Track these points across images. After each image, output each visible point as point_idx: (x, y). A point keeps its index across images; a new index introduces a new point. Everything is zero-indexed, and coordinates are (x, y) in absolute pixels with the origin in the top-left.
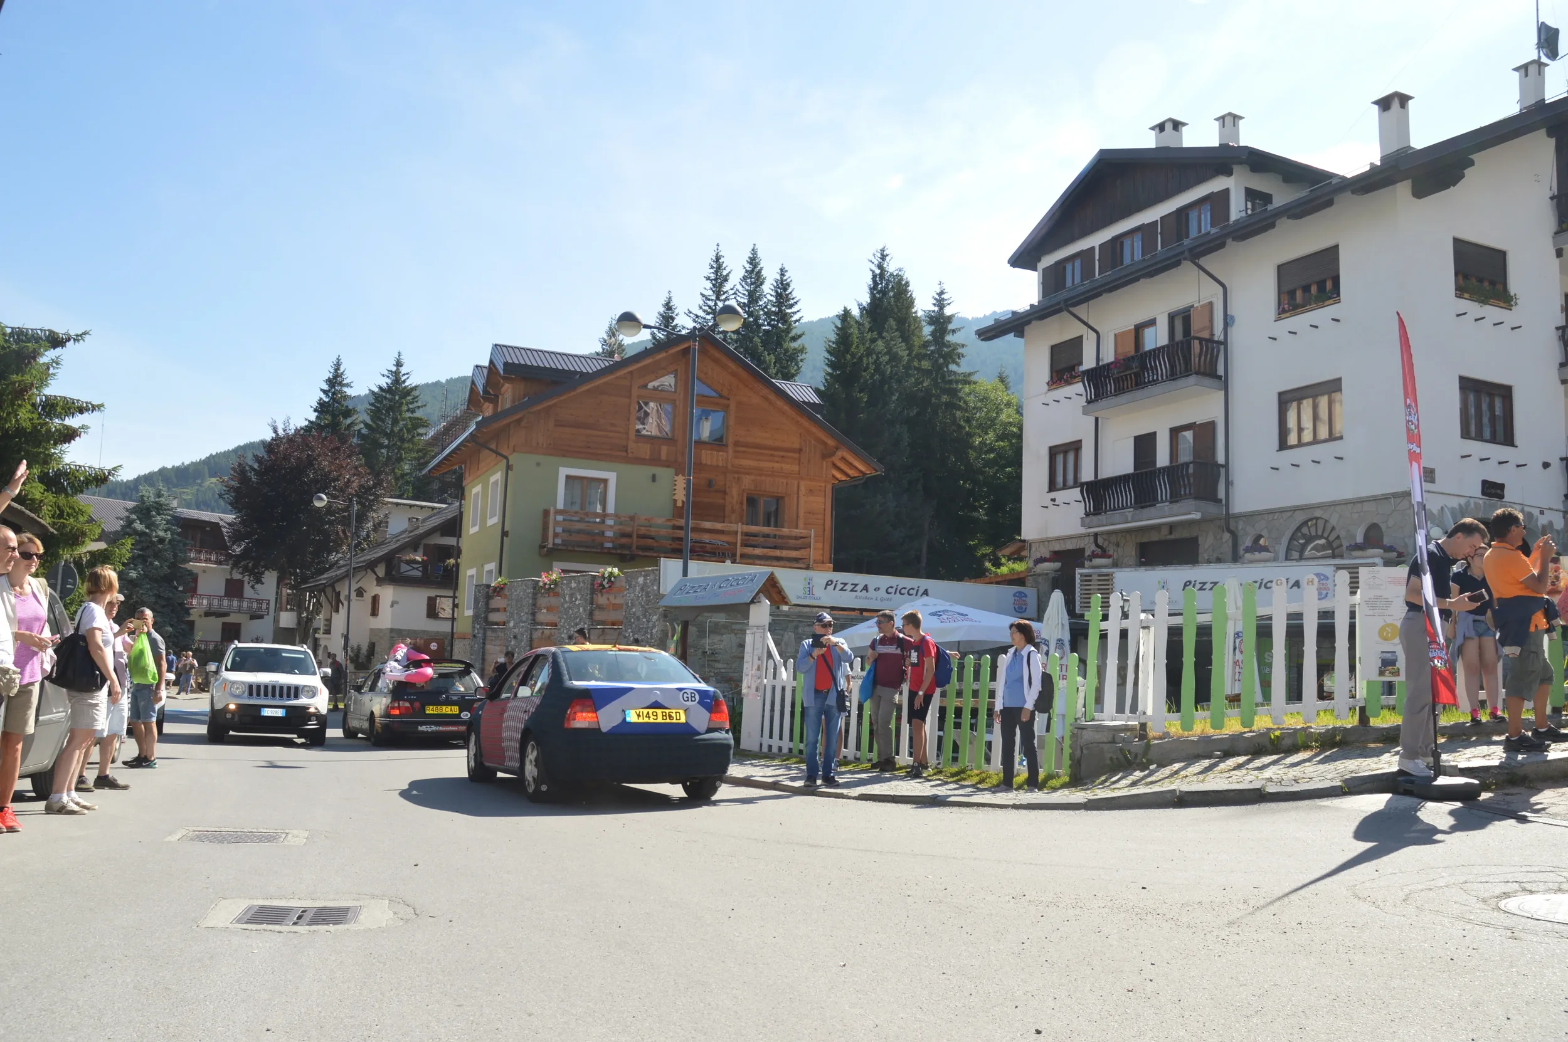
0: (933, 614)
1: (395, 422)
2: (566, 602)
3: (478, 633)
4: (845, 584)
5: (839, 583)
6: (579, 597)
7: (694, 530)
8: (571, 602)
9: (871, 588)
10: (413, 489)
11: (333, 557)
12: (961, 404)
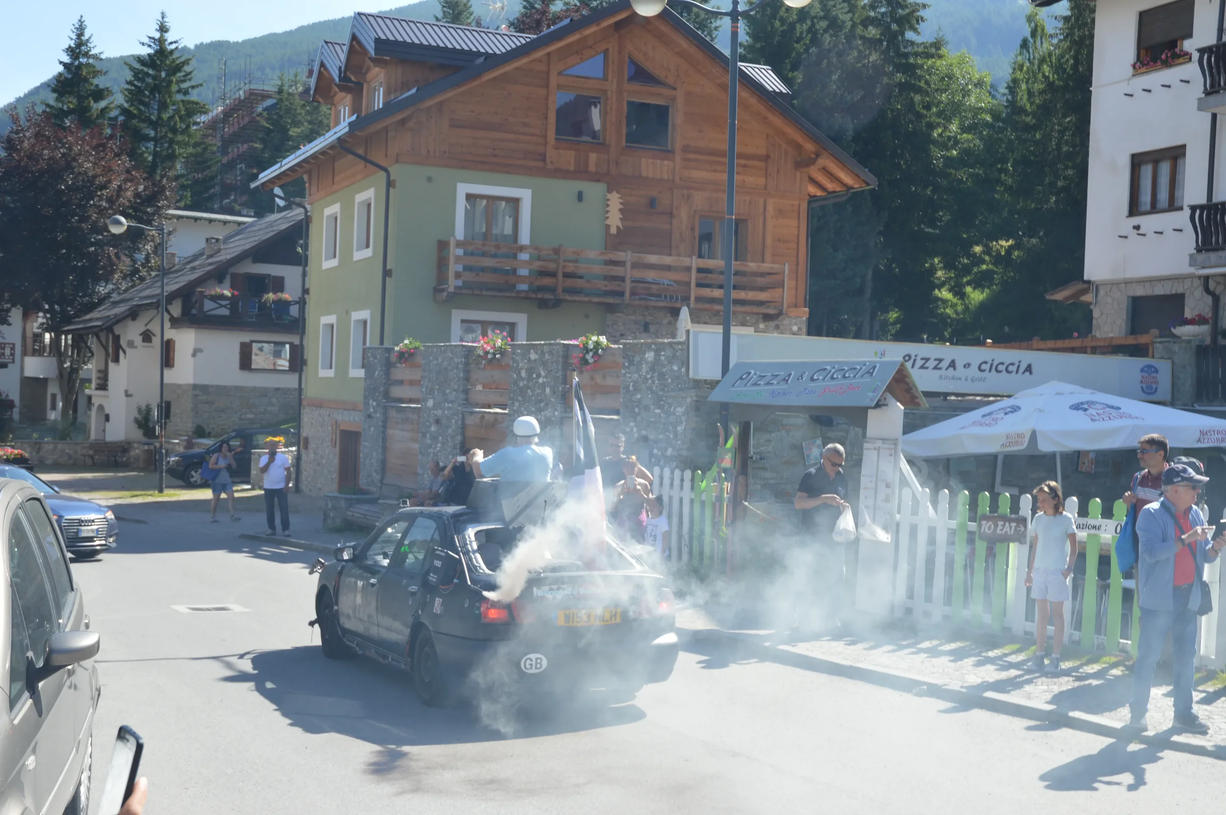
0: (1077, 407)
1: (163, 106)
2: (523, 379)
3: (375, 412)
4: (927, 360)
5: (918, 358)
6: (543, 373)
7: (635, 266)
8: (530, 378)
9: (959, 365)
10: (191, 197)
11: (102, 289)
12: (922, 84)
